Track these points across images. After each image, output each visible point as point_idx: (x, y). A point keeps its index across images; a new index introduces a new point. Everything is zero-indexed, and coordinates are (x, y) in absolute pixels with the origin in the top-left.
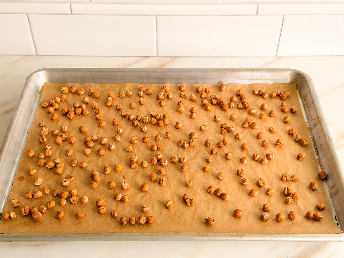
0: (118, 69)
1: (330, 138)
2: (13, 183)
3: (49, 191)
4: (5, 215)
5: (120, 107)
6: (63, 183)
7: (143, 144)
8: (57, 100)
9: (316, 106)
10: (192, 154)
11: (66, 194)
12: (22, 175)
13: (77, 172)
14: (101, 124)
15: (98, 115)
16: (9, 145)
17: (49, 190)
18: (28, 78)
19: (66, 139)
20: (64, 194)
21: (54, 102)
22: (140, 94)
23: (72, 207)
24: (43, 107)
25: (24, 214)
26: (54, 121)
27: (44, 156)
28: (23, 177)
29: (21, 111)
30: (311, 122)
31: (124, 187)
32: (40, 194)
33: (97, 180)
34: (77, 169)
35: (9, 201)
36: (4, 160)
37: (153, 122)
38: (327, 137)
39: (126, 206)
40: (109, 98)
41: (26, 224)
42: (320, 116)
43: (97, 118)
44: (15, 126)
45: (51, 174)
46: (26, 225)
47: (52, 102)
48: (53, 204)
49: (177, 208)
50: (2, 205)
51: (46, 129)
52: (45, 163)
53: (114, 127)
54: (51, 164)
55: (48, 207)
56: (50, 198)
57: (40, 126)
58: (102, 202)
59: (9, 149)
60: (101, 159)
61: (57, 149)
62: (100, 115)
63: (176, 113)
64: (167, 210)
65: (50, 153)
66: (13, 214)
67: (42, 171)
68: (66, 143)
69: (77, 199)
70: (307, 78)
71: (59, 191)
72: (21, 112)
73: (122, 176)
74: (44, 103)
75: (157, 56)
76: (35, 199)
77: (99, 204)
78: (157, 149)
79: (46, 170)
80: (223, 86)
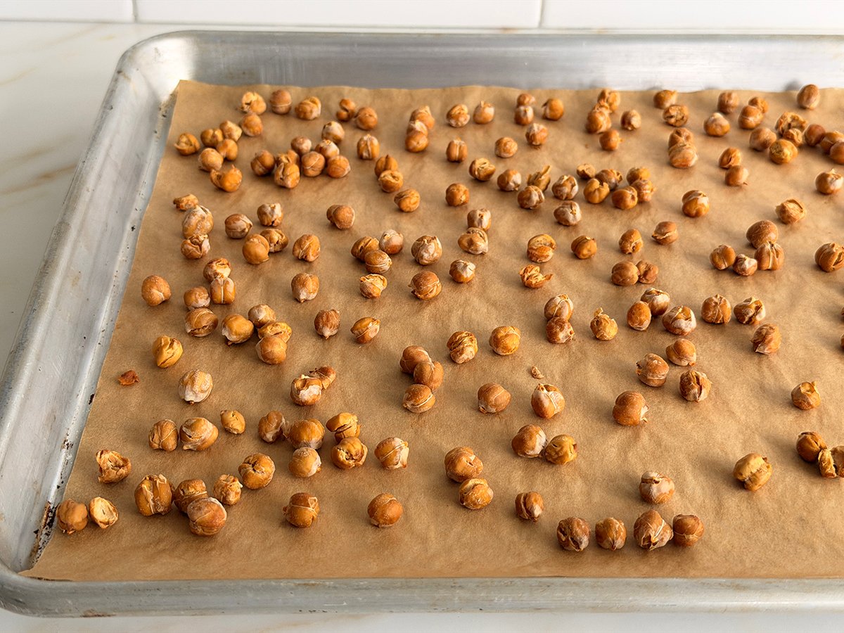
2: (92, 396)
3: (244, 422)
4: (70, 509)
5: (461, 151)
6: (299, 390)
7: (579, 263)
8: (230, 129)
10: (777, 297)
11: (316, 432)
12: (125, 368)
13: (344, 358)
14: (407, 201)
15: (386, 173)
16: (72, 255)
17: (241, 418)
19: (284, 245)
20: (308, 430)
21: (219, 134)
22: (522, 113)
23: (345, 480)
24: (182, 154)
25: (150, 506)
26: (226, 195)
27: (209, 300)
28: (131, 374)
31: (546, 403)
32: (207, 431)
33: (431, 379)
34: (338, 347)
35: (83, 462)
36: (57, 304)
37: (597, 193)
39: (568, 478)
40: (418, 125)
41: (161, 547)
43: (387, 181)
44: (89, 194)
45: (239, 364)
46: (164, 551)
47: (214, 136)
48: (267, 468)
49: (781, 487)
50: (54, 474)
51: (205, 211)
52: (215, 324)
53: (452, 212)
54: (242, 327)
55: (251, 482)
56: (247, 447)
57: (178, 207)
58: (469, 461)
60: (428, 312)
61: (254, 280)
62: (396, 174)
63: (668, 173)
64: (743, 493)
65: (231, 287)
66: (102, 509)
67: (206, 353)
68: (283, 261)
69: (366, 451)
71: (283, 420)
72: (107, 155)
73: (524, 369)
74: (184, 139)
75: (540, 27)
76: (189, 454)
77: (460, 469)
78: (639, 276)
79: (219, 349)
80: (812, 91)
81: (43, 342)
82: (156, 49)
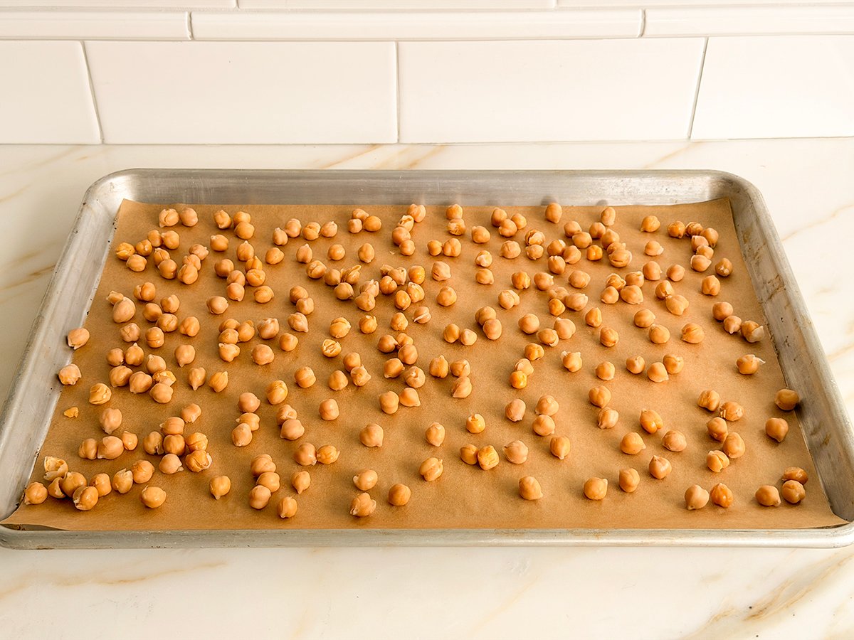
0: (303, 170)
1: (807, 319)
9: (774, 252)
14: (261, 294)
15: (252, 271)
16: (45, 337)
18: (90, 191)
29: (73, 264)
30: (763, 287)
36: (34, 370)
37: (387, 287)
38: (799, 319)
42: (782, 273)
59: (45, 345)
70: (751, 191)
72: (72, 266)
75: (399, 142)
79: (133, 400)
81: (25, 393)
82: (111, 183)
